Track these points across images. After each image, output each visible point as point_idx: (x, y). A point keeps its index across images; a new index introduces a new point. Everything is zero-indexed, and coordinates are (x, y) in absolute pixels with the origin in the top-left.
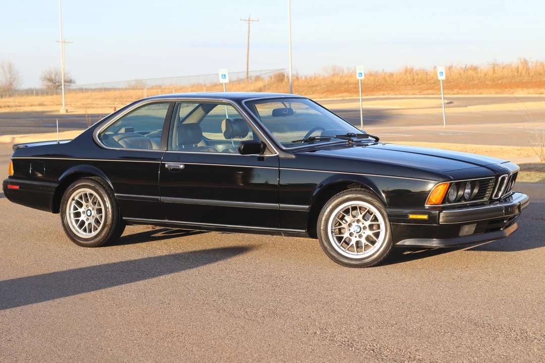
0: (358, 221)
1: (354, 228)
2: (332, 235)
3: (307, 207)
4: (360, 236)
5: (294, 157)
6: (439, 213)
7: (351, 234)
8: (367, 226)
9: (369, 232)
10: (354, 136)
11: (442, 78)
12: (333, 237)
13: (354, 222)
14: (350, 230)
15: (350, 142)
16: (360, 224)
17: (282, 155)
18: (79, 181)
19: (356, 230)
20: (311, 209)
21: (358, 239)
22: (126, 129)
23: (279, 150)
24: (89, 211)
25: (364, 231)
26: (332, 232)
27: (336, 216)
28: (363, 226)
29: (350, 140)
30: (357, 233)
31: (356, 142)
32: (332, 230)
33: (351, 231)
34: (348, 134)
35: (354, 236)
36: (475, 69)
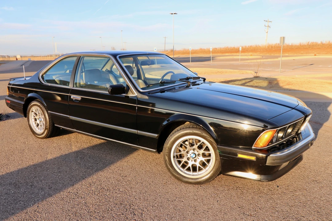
0: (194, 150)
1: (191, 154)
2: (174, 159)
3: (156, 135)
4: (195, 161)
5: (147, 98)
6: (267, 157)
7: (188, 159)
8: (201, 154)
9: (201, 159)
10: (191, 78)
11: (211, 50)
12: (174, 161)
13: (191, 150)
14: (187, 155)
15: (189, 83)
16: (196, 152)
17: (140, 96)
18: (33, 102)
19: (193, 156)
20: (160, 137)
21: (193, 163)
22: (69, 71)
23: (137, 92)
24: (40, 119)
25: (198, 157)
26: (174, 157)
27: (177, 145)
28: (198, 153)
29: (189, 82)
30: (193, 158)
31: (193, 83)
32: (174, 155)
33: (188, 157)
34: (187, 77)
35: (191, 160)
36: (216, 49)
